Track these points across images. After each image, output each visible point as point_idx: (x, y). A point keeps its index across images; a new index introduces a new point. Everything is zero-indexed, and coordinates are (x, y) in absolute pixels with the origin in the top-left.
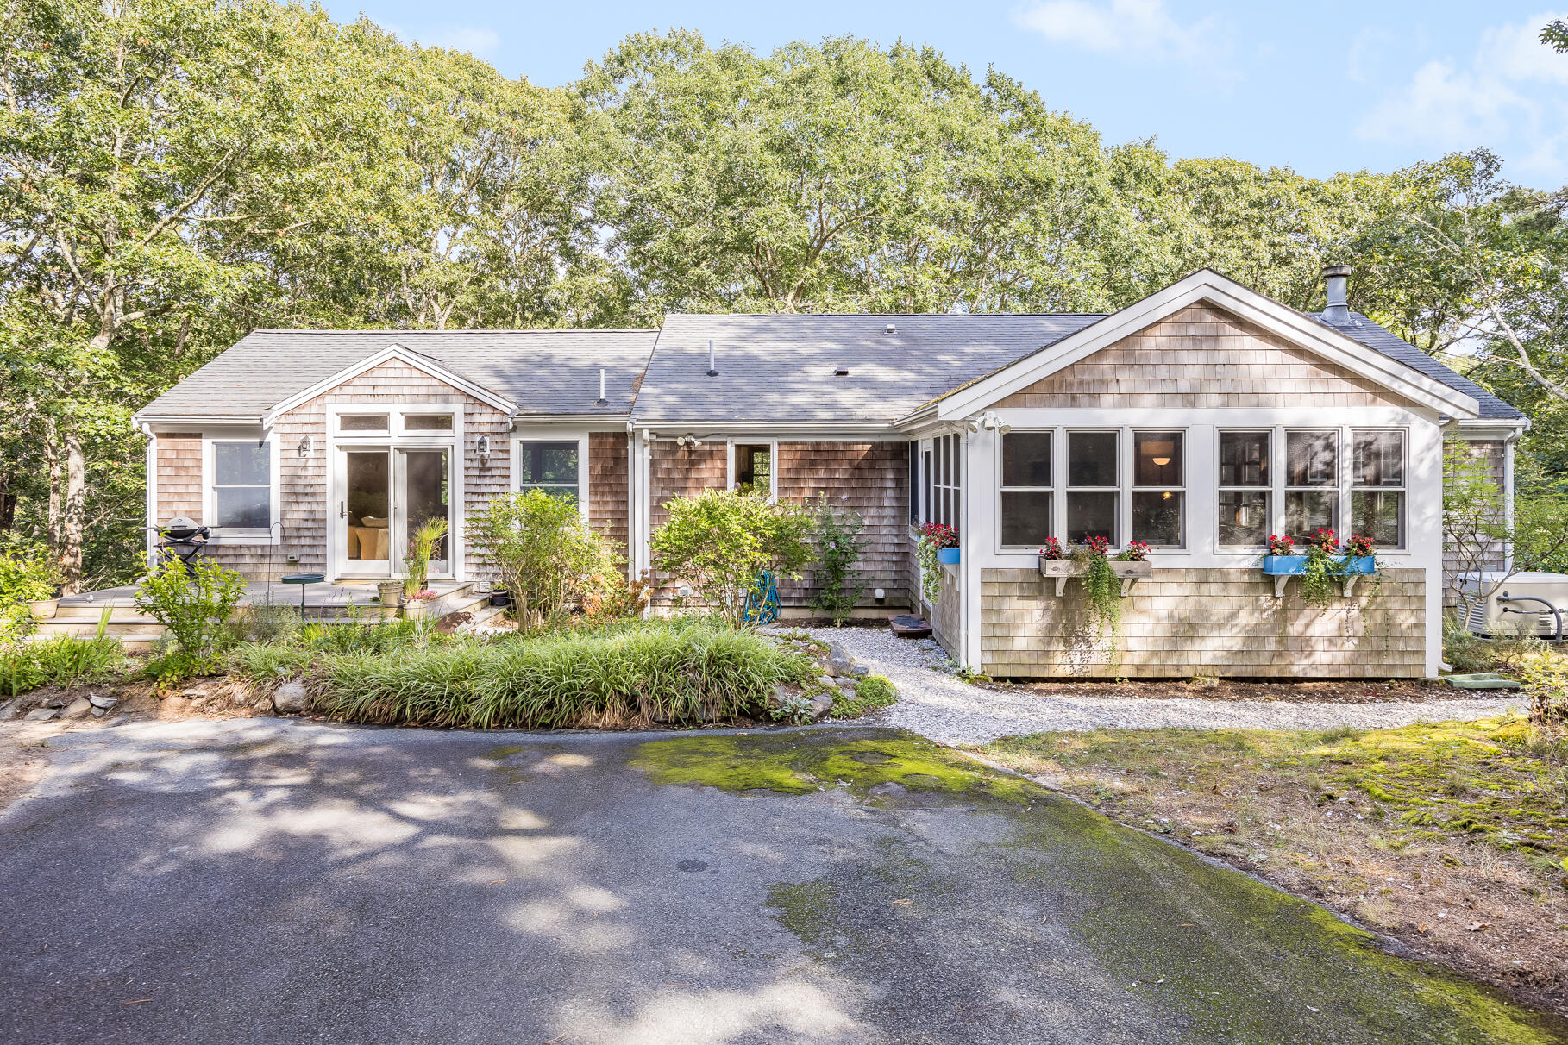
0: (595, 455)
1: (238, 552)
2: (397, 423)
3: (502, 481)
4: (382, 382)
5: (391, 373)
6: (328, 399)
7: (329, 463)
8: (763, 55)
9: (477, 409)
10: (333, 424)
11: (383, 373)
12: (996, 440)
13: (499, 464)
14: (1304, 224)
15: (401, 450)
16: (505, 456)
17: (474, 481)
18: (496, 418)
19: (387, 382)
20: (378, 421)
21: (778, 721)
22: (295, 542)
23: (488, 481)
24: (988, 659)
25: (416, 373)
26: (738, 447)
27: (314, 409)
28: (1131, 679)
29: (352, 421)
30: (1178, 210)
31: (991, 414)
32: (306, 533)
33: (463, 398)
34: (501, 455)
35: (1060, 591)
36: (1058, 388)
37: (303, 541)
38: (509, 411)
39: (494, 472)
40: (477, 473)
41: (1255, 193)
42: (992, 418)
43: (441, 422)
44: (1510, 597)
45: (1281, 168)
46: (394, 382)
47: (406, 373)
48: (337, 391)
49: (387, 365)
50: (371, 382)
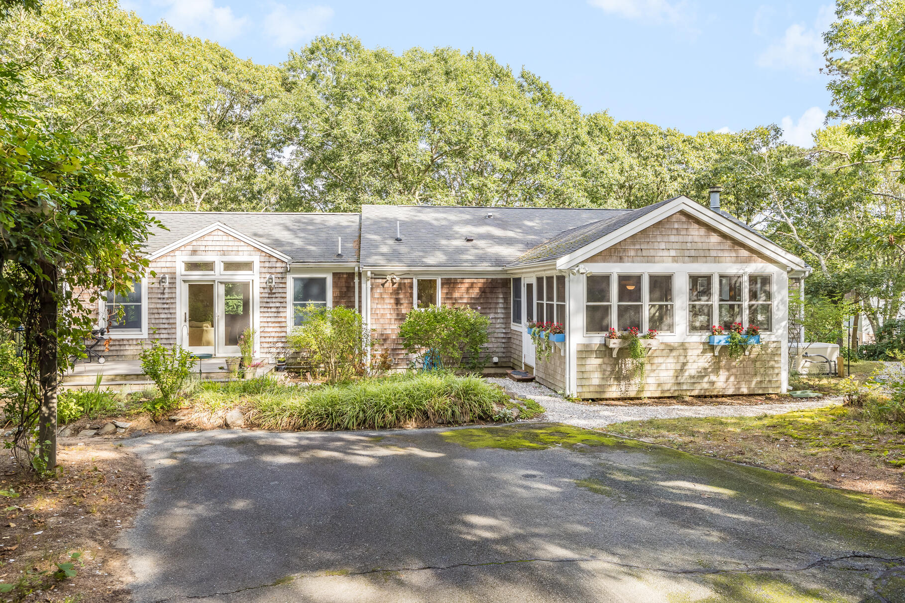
0: (335, 285)
1: (121, 343)
2: (219, 267)
3: (282, 300)
4: (210, 243)
5: (216, 238)
6: (177, 253)
7: (178, 291)
8: (398, 54)
9: (268, 259)
10: (181, 268)
11: (211, 238)
12: (584, 279)
13: (280, 290)
14: (686, 160)
15: (221, 283)
16: (284, 286)
17: (266, 300)
18: (284, 265)
19: (214, 243)
20: (209, 266)
21: (497, 421)
22: (157, 336)
23: (274, 300)
24: (580, 390)
25: (231, 238)
26: (419, 281)
27: (169, 259)
28: (649, 398)
29: (193, 266)
30: (620, 149)
31: (581, 266)
32: (163, 331)
33: (259, 253)
34: (281, 285)
35: (615, 354)
36: (614, 253)
37: (162, 336)
38: (286, 261)
39: (277, 295)
40: (267, 295)
41: (661, 142)
42: (583, 268)
43: (247, 266)
44: (808, 355)
45: (672, 129)
46: (218, 243)
47: (225, 238)
48: (183, 248)
49: (213, 234)
50: (204, 243)
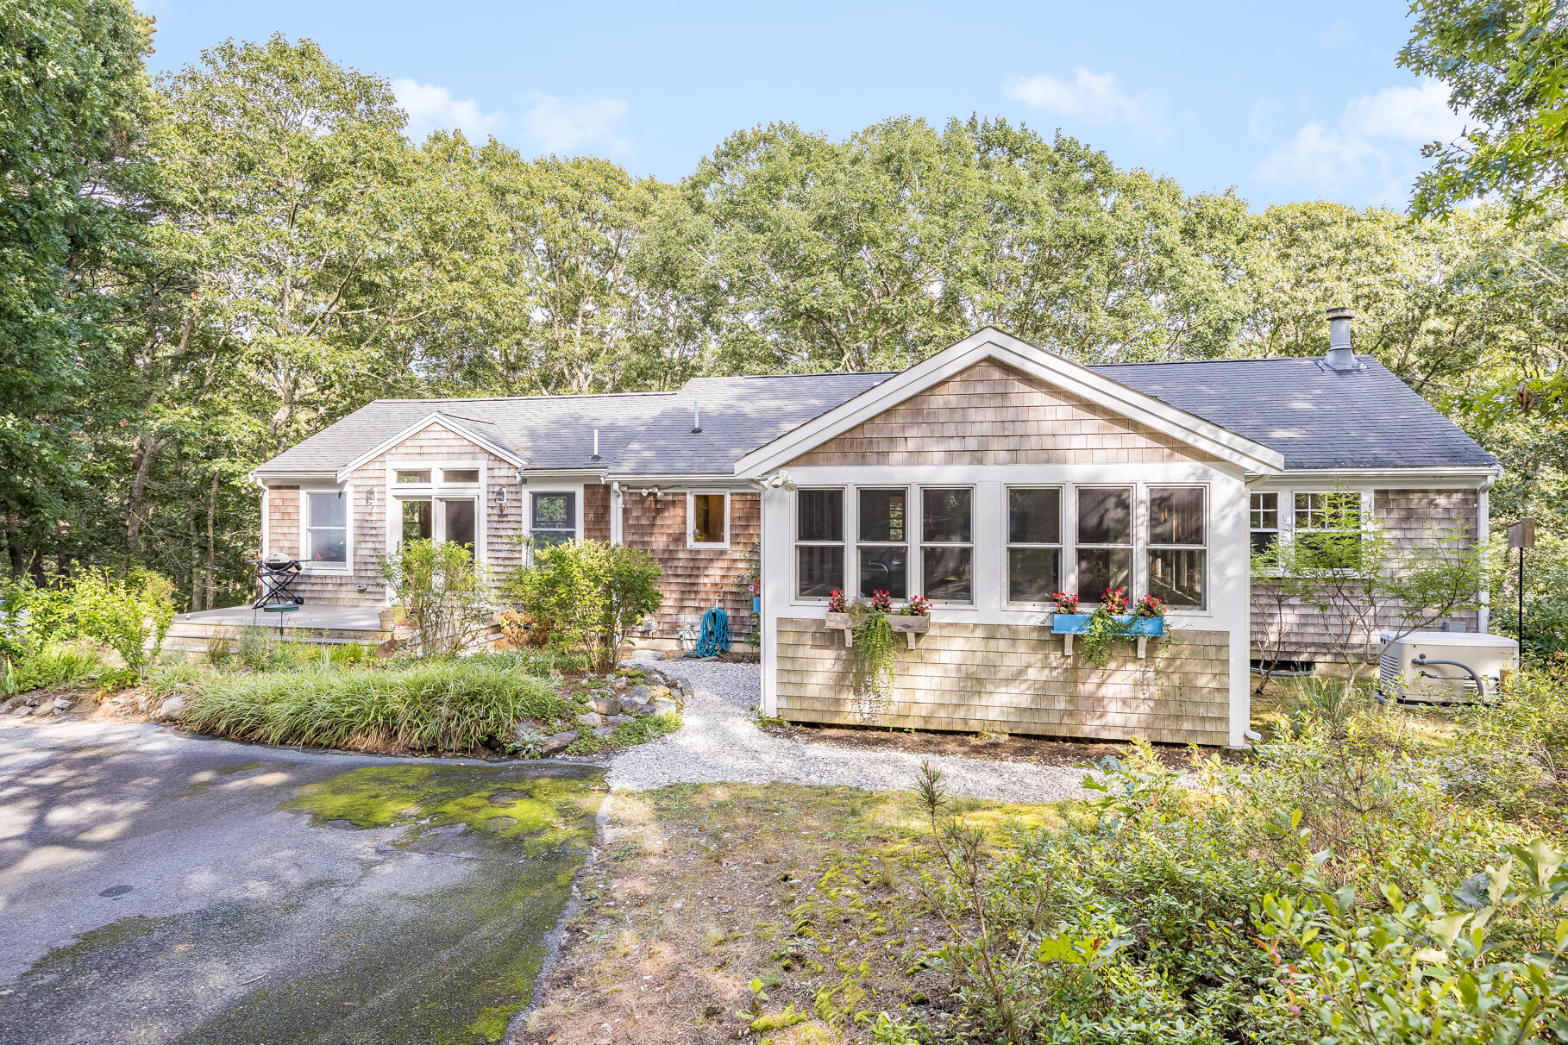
0: (588, 503)
1: (324, 582)
2: (438, 478)
3: (516, 526)
4: (426, 443)
5: (434, 435)
6: (388, 457)
7: (388, 510)
9: (497, 464)
10: (391, 477)
11: (427, 435)
12: (792, 498)
13: (514, 511)
15: (441, 499)
16: (518, 504)
17: (495, 525)
18: (511, 472)
19: (430, 443)
20: (424, 475)
21: (510, 754)
22: (363, 574)
23: (504, 525)
24: (784, 704)
25: (452, 435)
26: (698, 497)
27: (378, 466)
28: (917, 730)
29: (405, 475)
31: (784, 473)
32: (370, 567)
33: (486, 456)
34: (515, 504)
35: (849, 641)
36: (849, 445)
37: (369, 574)
38: (519, 465)
39: (509, 518)
40: (496, 518)
42: (786, 475)
43: (471, 475)
44: (1425, 660)
46: (435, 443)
47: (444, 435)
48: (394, 451)
49: (430, 429)
50: (418, 443)
